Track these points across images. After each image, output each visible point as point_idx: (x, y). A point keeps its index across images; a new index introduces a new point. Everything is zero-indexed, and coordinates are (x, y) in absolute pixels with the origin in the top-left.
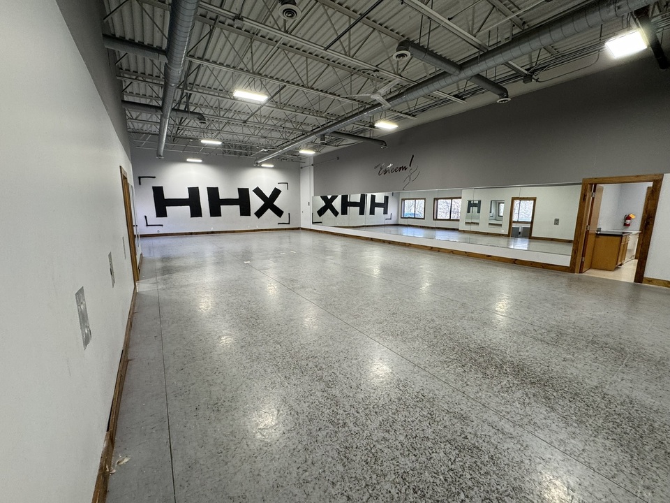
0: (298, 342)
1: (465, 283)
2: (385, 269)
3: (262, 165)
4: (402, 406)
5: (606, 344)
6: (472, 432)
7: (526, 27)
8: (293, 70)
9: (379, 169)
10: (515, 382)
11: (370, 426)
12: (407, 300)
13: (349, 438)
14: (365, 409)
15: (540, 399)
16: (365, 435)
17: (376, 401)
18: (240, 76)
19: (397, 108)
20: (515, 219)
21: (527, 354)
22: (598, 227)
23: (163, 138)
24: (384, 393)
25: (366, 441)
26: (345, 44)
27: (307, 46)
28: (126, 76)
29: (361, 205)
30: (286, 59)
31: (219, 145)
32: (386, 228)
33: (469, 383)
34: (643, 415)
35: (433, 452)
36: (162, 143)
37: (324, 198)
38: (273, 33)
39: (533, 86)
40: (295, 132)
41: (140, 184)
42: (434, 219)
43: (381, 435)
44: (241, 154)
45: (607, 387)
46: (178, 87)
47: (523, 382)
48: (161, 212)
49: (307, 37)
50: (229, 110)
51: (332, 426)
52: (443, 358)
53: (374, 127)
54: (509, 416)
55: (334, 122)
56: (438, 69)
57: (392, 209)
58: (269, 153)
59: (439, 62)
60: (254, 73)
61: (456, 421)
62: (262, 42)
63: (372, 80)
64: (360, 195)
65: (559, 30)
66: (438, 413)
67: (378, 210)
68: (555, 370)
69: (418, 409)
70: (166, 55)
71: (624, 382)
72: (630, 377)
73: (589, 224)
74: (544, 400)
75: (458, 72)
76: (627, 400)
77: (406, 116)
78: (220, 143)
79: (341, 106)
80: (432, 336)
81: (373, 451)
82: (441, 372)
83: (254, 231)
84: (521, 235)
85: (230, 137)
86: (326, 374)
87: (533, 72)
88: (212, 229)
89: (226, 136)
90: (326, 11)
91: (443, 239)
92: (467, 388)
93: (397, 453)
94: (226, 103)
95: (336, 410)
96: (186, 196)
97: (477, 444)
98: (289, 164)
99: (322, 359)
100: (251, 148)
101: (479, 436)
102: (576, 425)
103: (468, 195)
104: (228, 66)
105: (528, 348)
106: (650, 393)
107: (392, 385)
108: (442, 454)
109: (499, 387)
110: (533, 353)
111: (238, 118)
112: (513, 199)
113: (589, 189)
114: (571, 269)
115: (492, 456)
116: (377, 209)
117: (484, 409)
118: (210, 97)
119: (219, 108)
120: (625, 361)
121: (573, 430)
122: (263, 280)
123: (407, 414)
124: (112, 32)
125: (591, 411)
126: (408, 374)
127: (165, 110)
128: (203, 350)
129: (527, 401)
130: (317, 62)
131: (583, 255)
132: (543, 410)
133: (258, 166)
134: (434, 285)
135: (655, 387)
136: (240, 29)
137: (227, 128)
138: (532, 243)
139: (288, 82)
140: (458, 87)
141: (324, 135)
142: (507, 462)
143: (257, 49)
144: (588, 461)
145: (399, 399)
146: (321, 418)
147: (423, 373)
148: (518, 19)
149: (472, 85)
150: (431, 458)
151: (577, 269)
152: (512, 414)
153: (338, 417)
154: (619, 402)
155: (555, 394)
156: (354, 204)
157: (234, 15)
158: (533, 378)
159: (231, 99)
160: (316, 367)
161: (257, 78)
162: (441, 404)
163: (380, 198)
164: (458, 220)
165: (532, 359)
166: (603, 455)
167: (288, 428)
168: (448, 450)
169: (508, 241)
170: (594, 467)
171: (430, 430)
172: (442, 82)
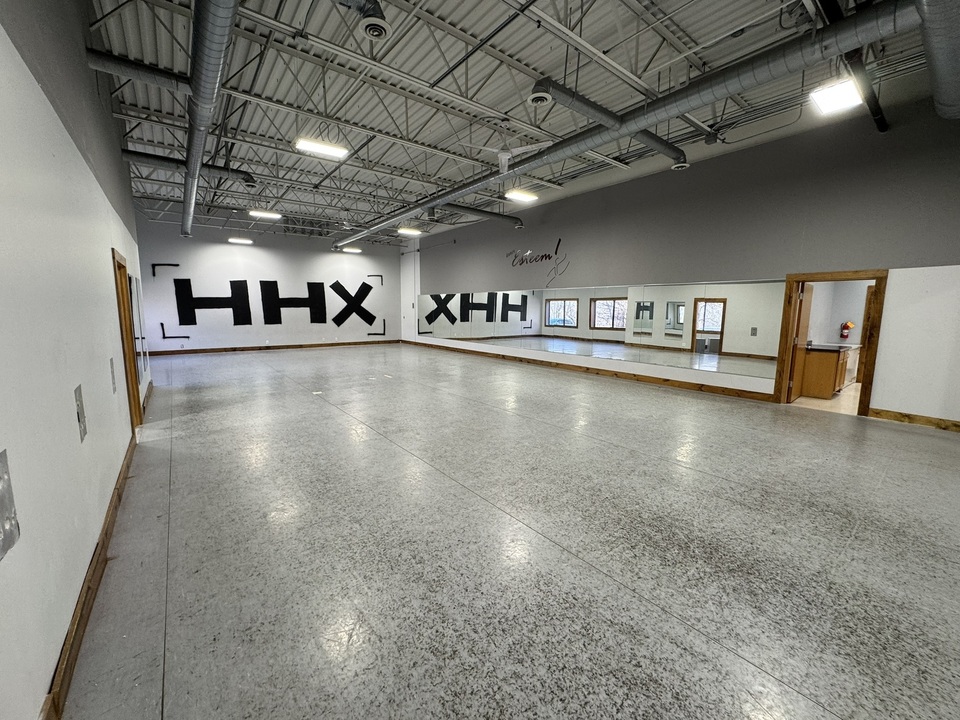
0: (388, 519)
1: (635, 420)
2: (523, 400)
3: (345, 250)
4: (544, 617)
5: (828, 506)
6: (648, 655)
7: (707, 69)
8: (387, 114)
9: (512, 257)
10: (708, 570)
11: (494, 655)
12: (553, 448)
13: (460, 677)
14: (487, 626)
15: (742, 594)
16: (486, 670)
17: (504, 611)
18: (307, 120)
19: (537, 173)
20: (699, 327)
21: (722, 525)
22: (809, 339)
23: (189, 207)
24: (516, 597)
25: (488, 680)
26: (461, 81)
27: (406, 82)
28: (132, 113)
29: (489, 308)
30: (377, 99)
31: (279, 220)
32: (523, 341)
33: (641, 575)
34: (883, 613)
35: (589, 693)
36: (189, 214)
37: (436, 298)
38: (355, 61)
39: (717, 148)
40: (391, 203)
41: (154, 275)
42: (591, 328)
43: (510, 668)
44: (312, 232)
45: (833, 572)
46: (212, 133)
47: (717, 570)
48: (187, 317)
49: (405, 69)
50: (291, 169)
51: (434, 658)
52: (603, 537)
53: (505, 199)
54: (700, 626)
55: (448, 190)
56: (591, 121)
57: (533, 313)
58: (354, 232)
59: (592, 111)
60: (327, 116)
61: (623, 637)
62: (340, 73)
63: (501, 133)
64: (487, 294)
65: (750, 74)
66: (596, 626)
67: (514, 315)
68: (761, 548)
69: (567, 622)
70: (189, 84)
71: (854, 563)
72: (862, 554)
73: (797, 336)
74: (748, 597)
75: (617, 126)
76: (861, 591)
77: (549, 185)
78: (278, 216)
79: (457, 169)
80: (589, 503)
81: (498, 697)
82: (602, 559)
83: (332, 345)
84: (708, 350)
85: (296, 208)
86: (428, 569)
87: (718, 130)
88: (267, 343)
89: (289, 207)
90: (432, 33)
91: (603, 357)
92: (639, 582)
93: (535, 698)
94: (288, 160)
95: (441, 630)
96: (227, 293)
97: (654, 675)
98: (383, 247)
99: (424, 545)
100: (328, 225)
101: (658, 660)
102: (793, 634)
103: (637, 294)
104: (290, 105)
105: (723, 517)
106: (890, 579)
107: (528, 584)
108: (603, 696)
109: (685, 579)
110: (731, 523)
111: (306, 180)
112: (697, 301)
113: (796, 289)
114: (775, 398)
115: (678, 694)
116: (511, 313)
117: (664, 616)
118: (262, 149)
119: (276, 166)
120: (855, 531)
121: (792, 642)
122: (339, 421)
123: (550, 630)
124: (107, 46)
125: (814, 611)
126: (553, 564)
127: (192, 166)
128: (236, 537)
129: (725, 599)
130: (421, 105)
131: (791, 378)
132: (748, 613)
133: (339, 250)
134: (592, 424)
135: (895, 569)
136: (307, 52)
137: (290, 195)
138: (722, 361)
139: (380, 131)
140: (619, 147)
141: (433, 208)
142: (699, 702)
143: (334, 82)
144: (814, 692)
145: (540, 606)
146: (417, 644)
147: (575, 561)
148: (696, 58)
149: (638, 145)
150: (586, 703)
151: (784, 396)
152: (705, 621)
153: (444, 642)
154: (850, 594)
155: (763, 586)
156: (479, 307)
157: (294, 31)
158: (732, 562)
159: (293, 152)
160: (414, 558)
161: (333, 123)
162: (601, 610)
163: (515, 298)
164: (624, 329)
165: (729, 533)
166: (835, 681)
167: (364, 666)
168: (612, 688)
169: (691, 358)
170: (822, 701)
171: (586, 656)
172: (597, 140)
